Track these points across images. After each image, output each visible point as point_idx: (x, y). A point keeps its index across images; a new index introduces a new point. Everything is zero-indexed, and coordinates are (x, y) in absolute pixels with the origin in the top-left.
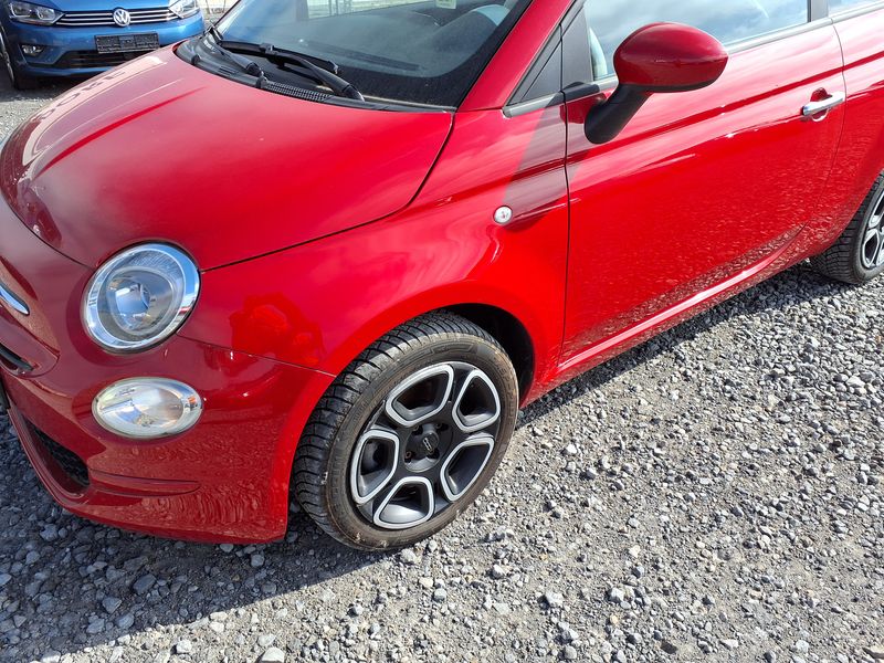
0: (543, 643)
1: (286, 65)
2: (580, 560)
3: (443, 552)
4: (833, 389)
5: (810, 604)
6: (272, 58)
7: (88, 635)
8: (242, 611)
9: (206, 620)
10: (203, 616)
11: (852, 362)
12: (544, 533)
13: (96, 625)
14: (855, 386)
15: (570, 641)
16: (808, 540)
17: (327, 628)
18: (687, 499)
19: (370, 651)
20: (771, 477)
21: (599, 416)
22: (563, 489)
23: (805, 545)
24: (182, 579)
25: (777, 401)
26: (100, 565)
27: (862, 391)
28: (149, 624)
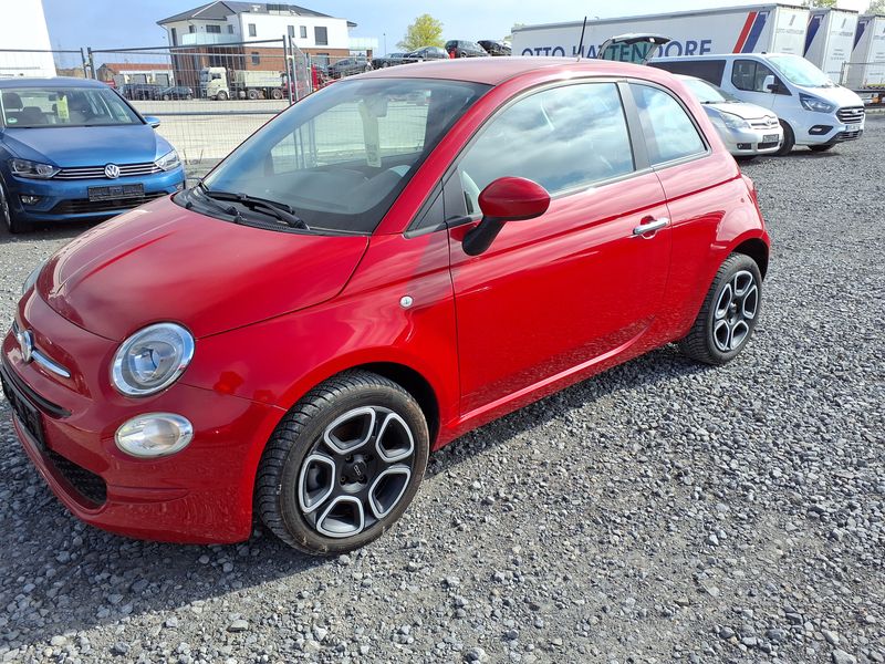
0: (442, 609)
1: (256, 208)
2: (475, 556)
3: (372, 556)
4: (684, 438)
5: (641, 577)
6: (245, 203)
7: (97, 618)
8: (216, 599)
9: (188, 606)
10: (186, 604)
11: (703, 419)
12: (450, 541)
13: (103, 612)
14: (701, 435)
15: (462, 606)
16: (646, 536)
17: (280, 607)
18: (561, 515)
19: (313, 619)
20: (627, 498)
21: (501, 462)
22: (467, 512)
23: (644, 540)
24: (169, 582)
25: (640, 447)
26: (105, 575)
27: (707, 438)
28: (145, 610)
